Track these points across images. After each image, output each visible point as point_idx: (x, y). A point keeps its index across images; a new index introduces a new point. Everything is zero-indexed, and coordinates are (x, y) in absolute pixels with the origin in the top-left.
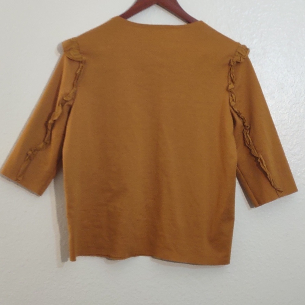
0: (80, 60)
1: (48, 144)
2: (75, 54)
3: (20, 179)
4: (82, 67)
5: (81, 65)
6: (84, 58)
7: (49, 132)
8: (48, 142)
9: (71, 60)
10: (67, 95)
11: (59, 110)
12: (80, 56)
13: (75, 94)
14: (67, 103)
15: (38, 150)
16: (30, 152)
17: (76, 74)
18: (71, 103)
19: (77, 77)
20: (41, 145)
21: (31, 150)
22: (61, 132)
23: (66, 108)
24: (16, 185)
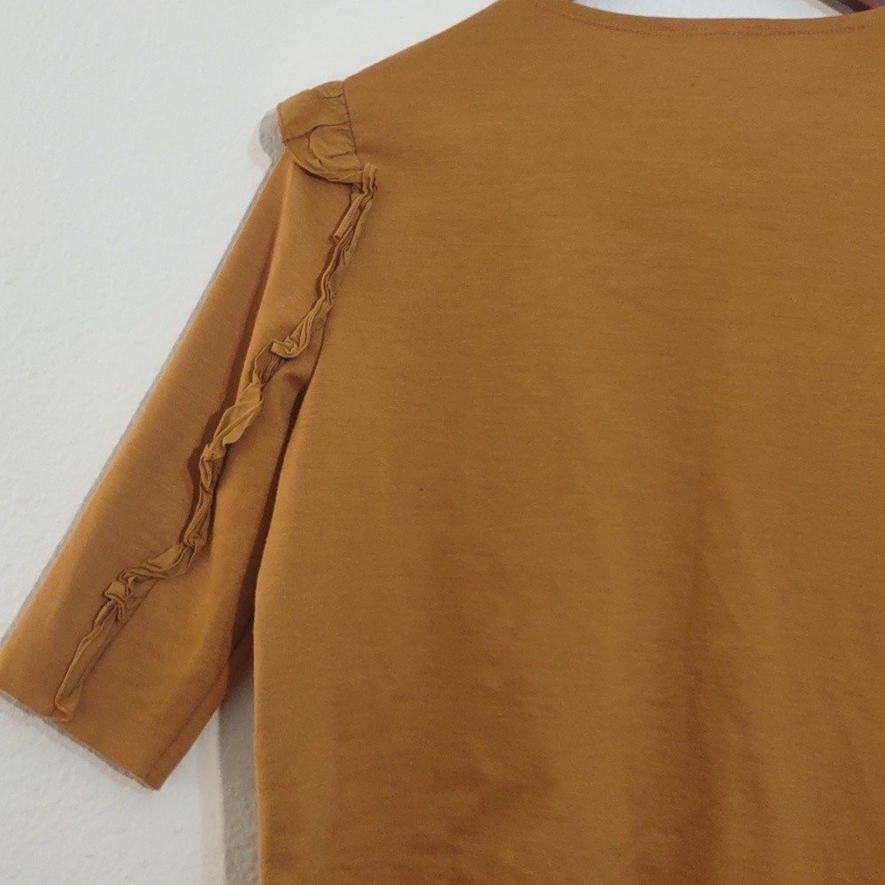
0: (354, 177)
1: (196, 552)
2: (330, 154)
3: (69, 707)
4: (361, 208)
5: (357, 199)
6: (370, 167)
7: (205, 500)
8: (199, 543)
9: (312, 176)
10: (287, 331)
11: (248, 399)
12: (354, 161)
13: (323, 325)
14: (286, 369)
15: (154, 579)
16: (118, 588)
17: (333, 239)
18: (301, 369)
19: (334, 254)
20: (169, 558)
21: (121, 578)
22: (257, 498)
23: (281, 390)
24: (56, 734)
